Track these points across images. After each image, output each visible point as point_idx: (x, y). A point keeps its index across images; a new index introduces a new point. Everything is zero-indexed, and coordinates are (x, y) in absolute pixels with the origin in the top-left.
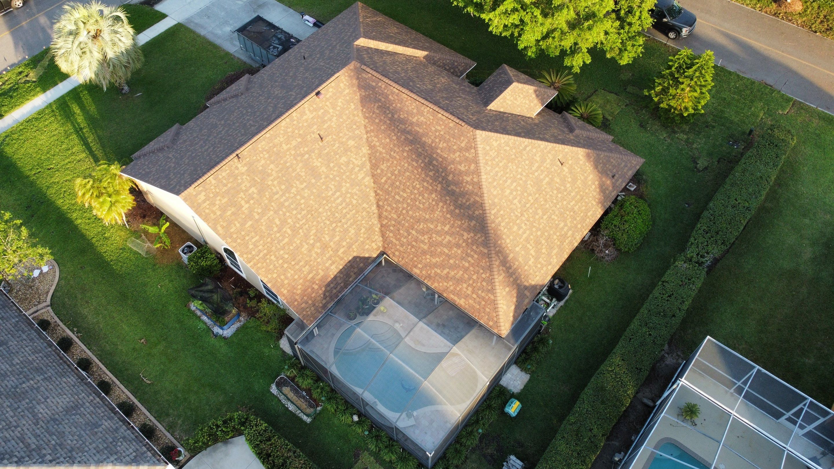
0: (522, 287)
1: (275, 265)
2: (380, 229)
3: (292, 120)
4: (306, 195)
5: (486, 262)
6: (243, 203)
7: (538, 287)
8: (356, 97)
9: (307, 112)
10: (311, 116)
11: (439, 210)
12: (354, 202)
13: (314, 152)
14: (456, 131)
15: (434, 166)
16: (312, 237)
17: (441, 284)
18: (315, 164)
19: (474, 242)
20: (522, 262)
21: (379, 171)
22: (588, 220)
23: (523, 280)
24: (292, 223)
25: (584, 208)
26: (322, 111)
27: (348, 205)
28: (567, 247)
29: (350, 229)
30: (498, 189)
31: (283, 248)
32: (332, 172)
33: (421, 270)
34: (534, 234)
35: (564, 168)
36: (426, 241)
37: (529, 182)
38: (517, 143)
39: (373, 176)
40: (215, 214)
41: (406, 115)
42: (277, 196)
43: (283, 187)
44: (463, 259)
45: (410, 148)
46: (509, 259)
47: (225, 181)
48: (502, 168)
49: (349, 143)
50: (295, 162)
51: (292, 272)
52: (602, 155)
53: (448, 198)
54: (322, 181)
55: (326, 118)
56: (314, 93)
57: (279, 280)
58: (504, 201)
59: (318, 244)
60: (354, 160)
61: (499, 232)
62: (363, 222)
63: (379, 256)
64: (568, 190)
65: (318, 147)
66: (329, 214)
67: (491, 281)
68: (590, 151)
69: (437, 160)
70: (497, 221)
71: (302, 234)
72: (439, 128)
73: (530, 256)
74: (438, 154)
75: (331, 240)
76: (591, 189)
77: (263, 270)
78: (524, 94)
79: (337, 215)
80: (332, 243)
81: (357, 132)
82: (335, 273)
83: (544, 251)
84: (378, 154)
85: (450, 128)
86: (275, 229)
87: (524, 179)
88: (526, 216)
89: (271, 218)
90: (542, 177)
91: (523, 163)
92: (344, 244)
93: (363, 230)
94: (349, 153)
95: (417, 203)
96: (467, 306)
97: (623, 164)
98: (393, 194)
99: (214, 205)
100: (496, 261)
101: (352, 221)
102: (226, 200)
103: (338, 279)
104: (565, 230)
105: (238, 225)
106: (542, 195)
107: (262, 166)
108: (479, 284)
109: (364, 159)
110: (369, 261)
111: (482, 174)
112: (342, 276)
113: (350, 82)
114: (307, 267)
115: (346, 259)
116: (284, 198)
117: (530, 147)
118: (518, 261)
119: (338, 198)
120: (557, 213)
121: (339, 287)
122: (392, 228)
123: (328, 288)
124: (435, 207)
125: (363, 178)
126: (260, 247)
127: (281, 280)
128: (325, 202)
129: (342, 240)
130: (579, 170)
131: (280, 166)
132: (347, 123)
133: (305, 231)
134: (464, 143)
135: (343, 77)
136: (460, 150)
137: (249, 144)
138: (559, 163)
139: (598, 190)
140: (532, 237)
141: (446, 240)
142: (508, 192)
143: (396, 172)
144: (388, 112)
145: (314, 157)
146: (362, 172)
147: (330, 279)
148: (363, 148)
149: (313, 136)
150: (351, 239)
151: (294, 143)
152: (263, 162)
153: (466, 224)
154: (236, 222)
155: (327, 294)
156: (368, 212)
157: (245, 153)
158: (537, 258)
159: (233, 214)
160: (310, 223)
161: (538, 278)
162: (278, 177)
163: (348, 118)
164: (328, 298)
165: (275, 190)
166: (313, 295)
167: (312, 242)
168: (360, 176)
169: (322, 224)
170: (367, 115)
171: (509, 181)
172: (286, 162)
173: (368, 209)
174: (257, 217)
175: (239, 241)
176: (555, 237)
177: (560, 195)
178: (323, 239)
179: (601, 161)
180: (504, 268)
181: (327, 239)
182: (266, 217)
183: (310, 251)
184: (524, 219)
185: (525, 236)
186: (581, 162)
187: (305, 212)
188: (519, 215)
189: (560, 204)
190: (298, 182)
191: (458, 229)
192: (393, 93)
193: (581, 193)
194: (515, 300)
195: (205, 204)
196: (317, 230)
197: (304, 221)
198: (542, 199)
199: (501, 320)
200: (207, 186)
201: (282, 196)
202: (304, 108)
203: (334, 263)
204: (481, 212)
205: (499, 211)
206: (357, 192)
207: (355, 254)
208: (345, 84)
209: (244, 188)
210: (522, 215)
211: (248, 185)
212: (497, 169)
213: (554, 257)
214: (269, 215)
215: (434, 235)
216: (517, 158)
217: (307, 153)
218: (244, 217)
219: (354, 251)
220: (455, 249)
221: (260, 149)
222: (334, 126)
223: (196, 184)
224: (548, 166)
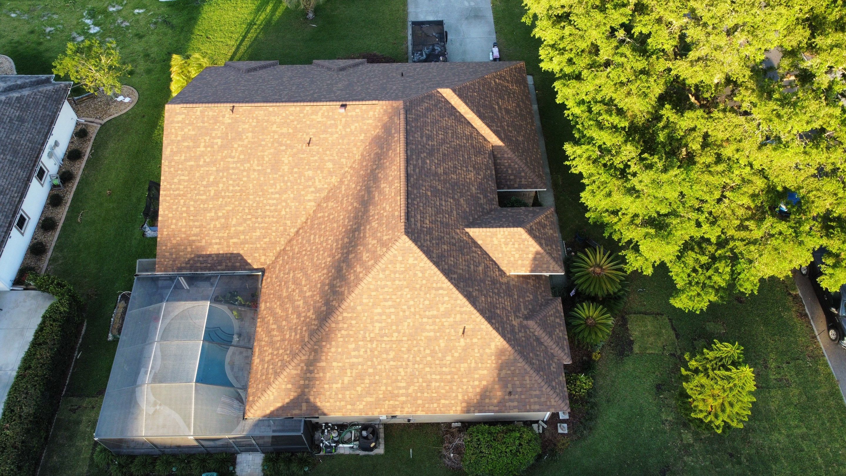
0: (306, 397)
1: (178, 208)
2: (281, 251)
3: (301, 112)
4: (253, 176)
5: (297, 348)
6: (202, 144)
7: (320, 412)
8: (373, 132)
9: (320, 114)
10: (320, 120)
11: (320, 274)
12: (283, 213)
13: (292, 149)
14: (394, 222)
15: (354, 235)
16: (224, 211)
17: (262, 333)
18: (283, 159)
19: (308, 325)
20: (328, 379)
21: (325, 205)
22: (435, 405)
23: (312, 393)
24: (221, 189)
25: (443, 391)
26: (333, 122)
27: (275, 210)
28: (386, 407)
29: (258, 230)
30: (372, 300)
31: (196, 201)
32: (290, 176)
33: (266, 308)
34: (365, 367)
35: (462, 340)
36: (290, 290)
37: (409, 320)
38: (435, 278)
39: (319, 205)
40: (176, 137)
41: (382, 177)
42: (230, 160)
43: (242, 157)
44: (290, 329)
45: (358, 206)
46: (318, 364)
47: (206, 119)
48: (395, 286)
49: (327, 164)
50: (270, 145)
51: (184, 224)
52: (521, 364)
53: (333, 271)
54: (275, 176)
55: (330, 130)
56: (341, 103)
57: (170, 221)
58: (366, 314)
59: (223, 220)
60: (317, 180)
61: (333, 335)
62: (274, 234)
63: (258, 270)
64: (444, 362)
65: (300, 147)
66: (255, 205)
67: (284, 367)
68: (510, 349)
69: (359, 233)
70: (341, 325)
71: (219, 203)
72: (388, 208)
73: (340, 381)
74: (365, 229)
75: (234, 226)
76: (471, 383)
77: (167, 204)
78: (522, 246)
79: (259, 211)
80: (234, 229)
81: (344, 161)
82: (213, 253)
83: (359, 389)
84: (338, 191)
85: (393, 215)
86: (204, 183)
87: (407, 313)
88: (374, 346)
89: (210, 172)
90: (428, 327)
91: (422, 300)
92: (242, 237)
93: (267, 240)
94: (319, 172)
95: (316, 254)
96: (255, 368)
97: (537, 392)
98: (313, 232)
99: (182, 130)
100: (304, 355)
101: (266, 225)
102: (193, 133)
103: (211, 258)
104: (401, 392)
105: (183, 158)
106: (410, 342)
107: (243, 129)
108: (277, 360)
109: (326, 186)
110: (247, 267)
111: (370, 275)
112: (215, 259)
113: (381, 116)
114: (198, 230)
115: (231, 249)
116: (234, 165)
117: (446, 292)
118: (324, 373)
119: (274, 199)
120: (409, 370)
121: (204, 265)
122: (286, 257)
123: (196, 259)
124: (320, 270)
125: (310, 201)
126: (181, 187)
127: (172, 222)
128: (260, 193)
129: (243, 232)
130: (478, 355)
131: (256, 140)
132: (344, 147)
133: (224, 202)
134: (388, 237)
135: (378, 108)
136: (380, 240)
137: (250, 105)
138: (461, 331)
139: (478, 390)
140: (360, 367)
141: (298, 303)
142: (379, 310)
143: (331, 217)
144: (377, 163)
145: (288, 153)
146: (314, 195)
147: (204, 253)
148: (334, 177)
149: (305, 136)
150: (251, 238)
151: (285, 130)
152: (247, 126)
153: (320, 304)
154: (184, 155)
155: (191, 262)
156: (285, 230)
157: (241, 110)
158: (344, 388)
159: (188, 147)
160: (233, 200)
161: (328, 404)
162: (246, 146)
163: (348, 144)
164: (188, 265)
165: (233, 154)
166: (181, 253)
167: (220, 214)
168: (309, 197)
169: (241, 208)
170: (365, 153)
171: (390, 303)
172: (263, 140)
173: (288, 228)
174: (201, 163)
175: (172, 169)
176: (383, 388)
177: (429, 358)
178: (230, 220)
179: (512, 368)
180: (305, 368)
181: (233, 223)
182: (207, 169)
183: (212, 220)
184: (369, 346)
185: (355, 360)
186: (488, 351)
187: (239, 188)
188: (368, 339)
189: (421, 366)
190: (256, 162)
191: (312, 303)
192: (395, 150)
193: (456, 377)
194: (287, 400)
195: (177, 125)
196: (233, 210)
197: (231, 194)
198: (406, 346)
199: (258, 404)
200: (191, 113)
201: (234, 162)
202: (320, 109)
203: (220, 244)
204: (337, 305)
205: (351, 318)
206: (293, 207)
207: (241, 252)
208: (374, 115)
209: (214, 135)
210: (371, 341)
211: (219, 135)
212: (389, 283)
213: (364, 403)
214: (211, 169)
215: (297, 291)
216: (421, 290)
217: (286, 145)
218: (193, 155)
219: (243, 249)
220: (295, 316)
221: (254, 115)
222: (330, 142)
223: (185, 105)
224: (445, 324)
